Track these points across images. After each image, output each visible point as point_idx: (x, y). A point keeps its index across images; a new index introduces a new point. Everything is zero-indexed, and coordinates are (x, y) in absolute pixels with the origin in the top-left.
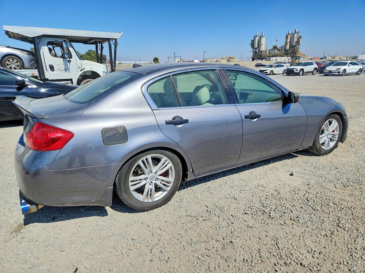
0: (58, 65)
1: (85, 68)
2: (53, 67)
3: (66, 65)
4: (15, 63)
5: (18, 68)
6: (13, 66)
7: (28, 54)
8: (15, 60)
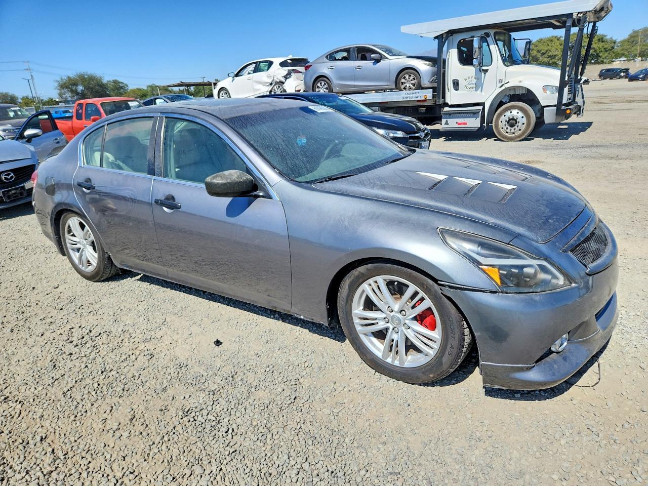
0: (465, 79)
1: (509, 82)
2: (458, 84)
3: (478, 78)
4: (412, 80)
5: (414, 88)
6: (408, 85)
7: (429, 65)
8: (412, 75)
